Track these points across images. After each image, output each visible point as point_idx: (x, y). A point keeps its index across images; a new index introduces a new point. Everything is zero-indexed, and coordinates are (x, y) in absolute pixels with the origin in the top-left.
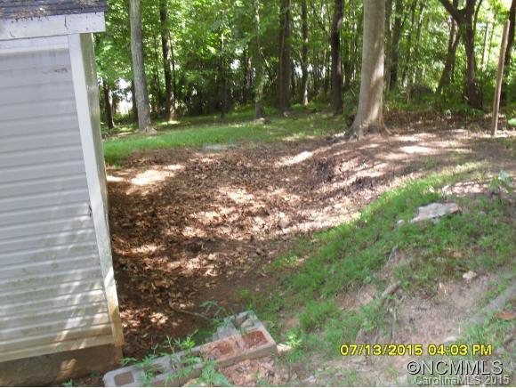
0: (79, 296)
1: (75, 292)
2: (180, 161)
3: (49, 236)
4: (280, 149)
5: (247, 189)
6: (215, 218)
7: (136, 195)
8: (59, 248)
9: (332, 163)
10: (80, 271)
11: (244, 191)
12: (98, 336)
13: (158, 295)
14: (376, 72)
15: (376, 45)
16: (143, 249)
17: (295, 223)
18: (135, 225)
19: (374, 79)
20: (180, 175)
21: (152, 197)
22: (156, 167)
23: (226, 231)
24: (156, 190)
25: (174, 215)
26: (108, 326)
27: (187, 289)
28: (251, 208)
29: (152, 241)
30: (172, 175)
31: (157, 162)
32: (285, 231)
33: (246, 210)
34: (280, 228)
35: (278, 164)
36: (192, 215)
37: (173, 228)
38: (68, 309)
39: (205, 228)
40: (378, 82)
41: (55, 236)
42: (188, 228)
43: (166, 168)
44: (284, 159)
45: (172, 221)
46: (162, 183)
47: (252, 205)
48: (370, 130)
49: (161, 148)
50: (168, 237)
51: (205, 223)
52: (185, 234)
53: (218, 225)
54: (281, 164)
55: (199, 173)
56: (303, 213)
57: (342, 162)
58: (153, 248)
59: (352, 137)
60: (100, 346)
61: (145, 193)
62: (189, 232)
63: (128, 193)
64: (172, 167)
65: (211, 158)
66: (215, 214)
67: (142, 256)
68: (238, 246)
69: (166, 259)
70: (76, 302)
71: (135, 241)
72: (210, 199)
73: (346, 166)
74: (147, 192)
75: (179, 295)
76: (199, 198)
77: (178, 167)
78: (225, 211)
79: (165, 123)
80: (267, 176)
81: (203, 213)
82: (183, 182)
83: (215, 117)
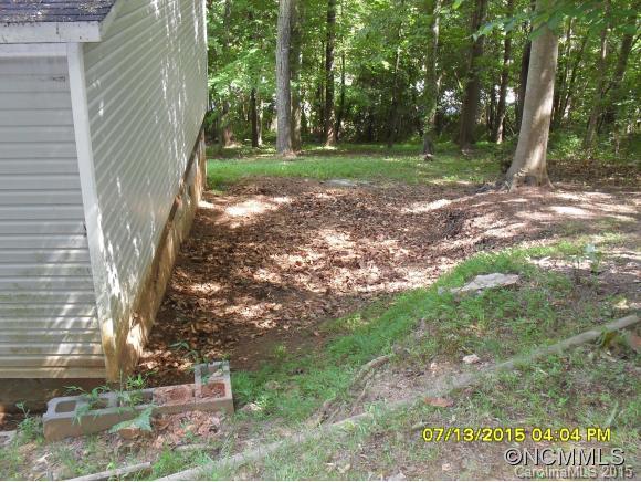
0: (72, 320)
1: (67, 316)
2: (291, 193)
3: (41, 252)
4: (420, 193)
5: (351, 235)
6: (298, 263)
7: (225, 227)
8: (50, 266)
9: (464, 215)
10: (72, 294)
11: (348, 237)
12: (91, 367)
13: (195, 339)
14: (540, 109)
15: (543, 75)
16: (203, 288)
17: (384, 280)
18: (205, 261)
19: (538, 117)
20: (283, 209)
21: (239, 231)
22: (261, 196)
23: (303, 279)
24: (250, 223)
25: (253, 254)
26: (101, 358)
27: (230, 337)
28: (343, 258)
29: (217, 280)
30: (275, 208)
31: (263, 192)
32: (369, 288)
33: (336, 258)
34: (365, 284)
35: (405, 210)
36: (272, 257)
37: (246, 268)
38: (61, 333)
39: (282, 273)
40: (542, 121)
41: (47, 252)
42: (261, 270)
43: (271, 199)
44: (416, 204)
45: (249, 261)
46: (258, 216)
47: (346, 254)
48: (526, 181)
49: (276, 176)
50: (236, 278)
51: (283, 267)
52: (256, 277)
53: (298, 272)
54: (408, 210)
55: (306, 209)
56: (400, 270)
57: (476, 216)
58: (216, 288)
59: (503, 187)
60: (93, 379)
61: (234, 226)
62: (263, 275)
63: (217, 223)
64: (279, 200)
65: (329, 194)
66: (300, 259)
67: (200, 294)
68: (309, 298)
69: (225, 301)
70: (68, 327)
71: (200, 277)
72: (302, 241)
73: (478, 222)
74: (238, 225)
75: (219, 342)
76: (291, 238)
77: (286, 200)
78: (313, 256)
79: (320, 148)
80: (384, 223)
81: (286, 256)
82: (283, 217)
83: (382, 147)
